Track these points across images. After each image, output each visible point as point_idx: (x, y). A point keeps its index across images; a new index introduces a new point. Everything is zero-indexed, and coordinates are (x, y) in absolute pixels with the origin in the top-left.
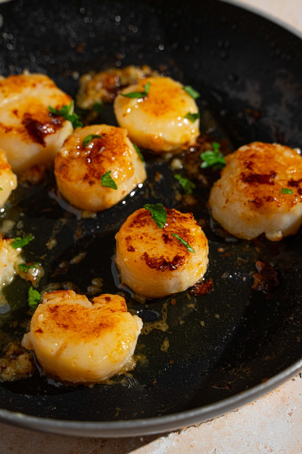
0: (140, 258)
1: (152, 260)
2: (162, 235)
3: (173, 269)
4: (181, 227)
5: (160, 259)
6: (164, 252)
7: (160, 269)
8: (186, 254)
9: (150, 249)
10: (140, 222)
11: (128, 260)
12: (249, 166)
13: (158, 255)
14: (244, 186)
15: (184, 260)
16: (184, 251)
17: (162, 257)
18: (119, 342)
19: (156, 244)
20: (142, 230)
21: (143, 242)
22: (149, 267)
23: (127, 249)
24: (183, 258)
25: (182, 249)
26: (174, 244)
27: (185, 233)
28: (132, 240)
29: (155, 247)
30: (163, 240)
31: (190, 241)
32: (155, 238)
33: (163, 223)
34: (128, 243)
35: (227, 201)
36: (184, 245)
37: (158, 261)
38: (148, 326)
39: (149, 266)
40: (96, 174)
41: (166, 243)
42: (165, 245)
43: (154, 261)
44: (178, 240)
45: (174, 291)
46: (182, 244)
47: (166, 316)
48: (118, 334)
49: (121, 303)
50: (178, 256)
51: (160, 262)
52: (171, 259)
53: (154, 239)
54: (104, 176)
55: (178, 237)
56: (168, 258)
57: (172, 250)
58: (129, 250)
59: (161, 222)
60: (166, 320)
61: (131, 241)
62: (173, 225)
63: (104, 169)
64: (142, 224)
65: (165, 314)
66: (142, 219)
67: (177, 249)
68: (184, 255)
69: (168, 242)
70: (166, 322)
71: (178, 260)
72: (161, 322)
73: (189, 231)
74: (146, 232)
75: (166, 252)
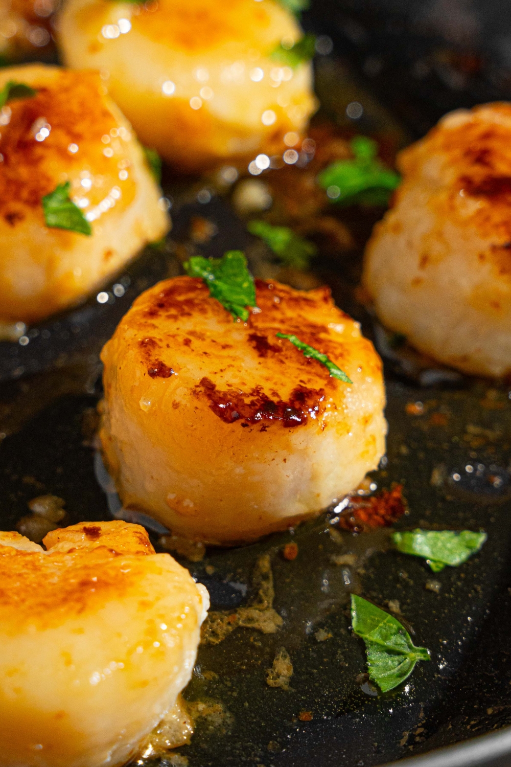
0: (189, 392)
1: (229, 397)
2: (247, 338)
3: (295, 424)
4: (300, 320)
5: (252, 395)
6: (261, 377)
7: (254, 422)
8: (326, 385)
9: (218, 370)
10: (177, 305)
11: (153, 405)
12: (482, 157)
13: (244, 384)
14: (473, 206)
15: (324, 400)
16: (320, 376)
17: (257, 391)
18: (151, 622)
19: (234, 359)
20: (186, 325)
21: (194, 353)
22: (219, 418)
23: (146, 371)
24: (320, 393)
25: (313, 371)
26: (287, 358)
27: (315, 334)
28: (160, 347)
29: (230, 366)
30: (254, 348)
31: (332, 353)
32: (228, 344)
33: (246, 307)
34: (150, 355)
35: (425, 260)
36: (318, 361)
37: (247, 401)
38: (219, 621)
39: (221, 414)
40: (25, 194)
41: (262, 355)
42: (261, 360)
43: (235, 401)
44: (297, 350)
45: (294, 508)
46: (311, 358)
47: (271, 592)
48: (144, 605)
49: (138, 537)
50: (306, 388)
51: (253, 403)
52: (285, 395)
53: (225, 347)
54: (50, 195)
55: (298, 342)
56: (275, 394)
57: (283, 373)
58: (152, 375)
59: (240, 305)
60: (271, 602)
61: (157, 348)
62: (278, 315)
63: (49, 179)
64: (183, 310)
65: (268, 585)
66: (181, 298)
67: (297, 372)
68: (323, 387)
69: (270, 353)
70: (274, 608)
71: (306, 399)
72: (258, 607)
73: (324, 329)
74: (198, 329)
75: (267, 379)
